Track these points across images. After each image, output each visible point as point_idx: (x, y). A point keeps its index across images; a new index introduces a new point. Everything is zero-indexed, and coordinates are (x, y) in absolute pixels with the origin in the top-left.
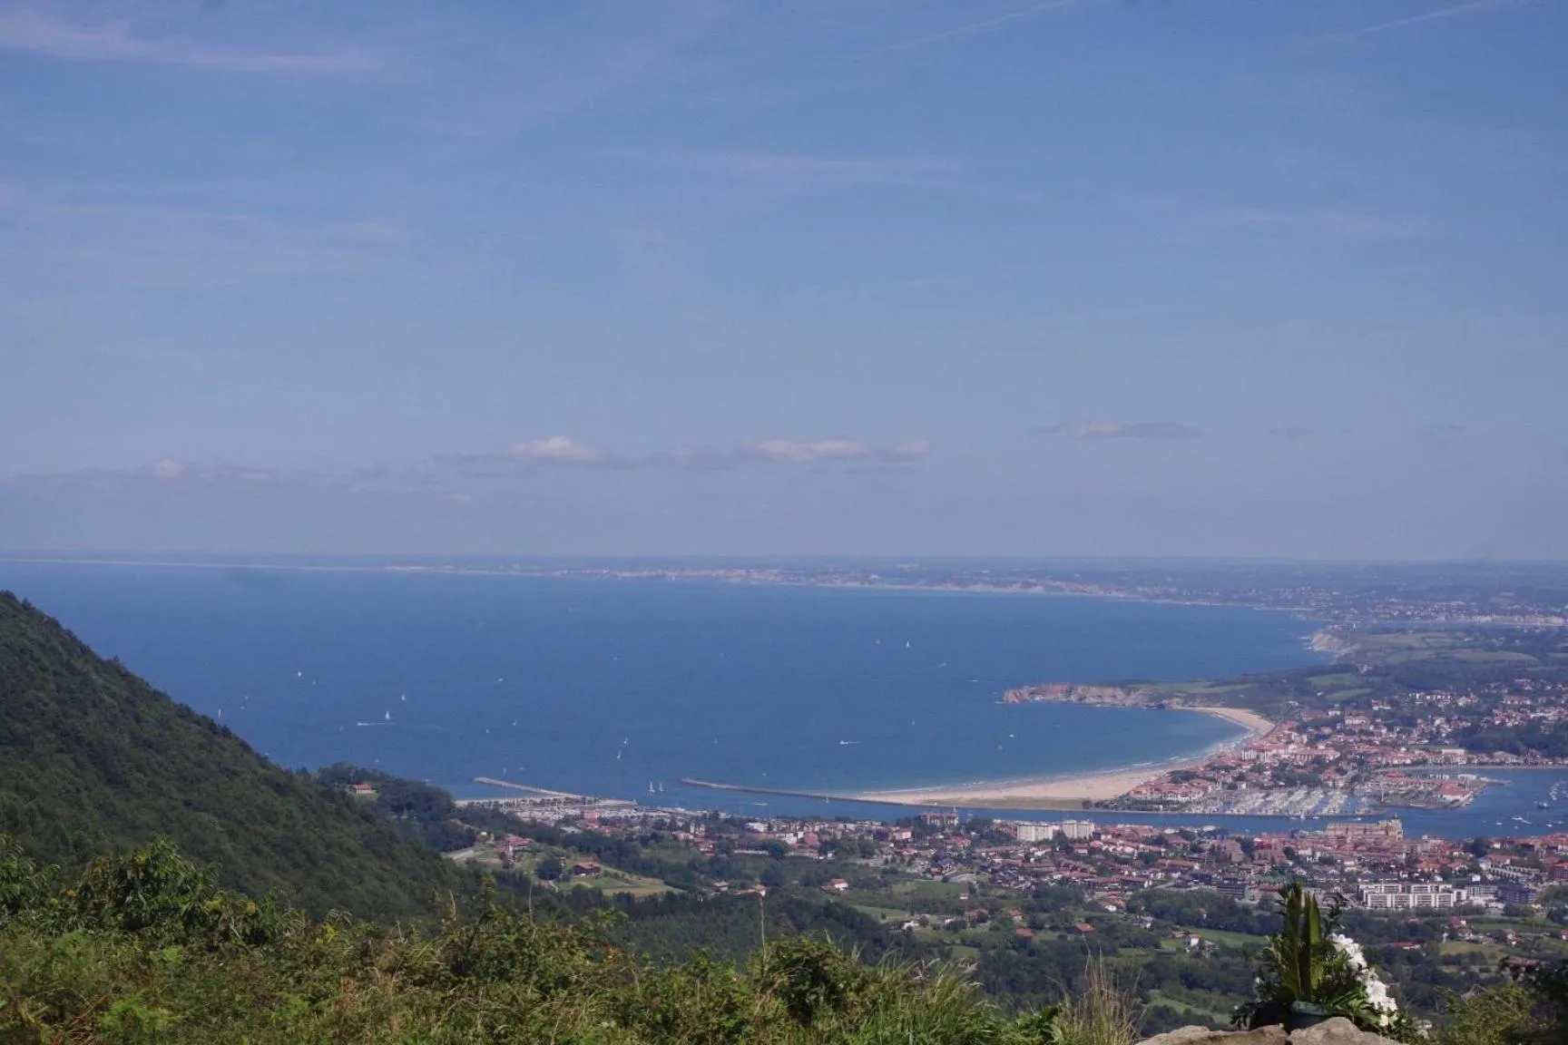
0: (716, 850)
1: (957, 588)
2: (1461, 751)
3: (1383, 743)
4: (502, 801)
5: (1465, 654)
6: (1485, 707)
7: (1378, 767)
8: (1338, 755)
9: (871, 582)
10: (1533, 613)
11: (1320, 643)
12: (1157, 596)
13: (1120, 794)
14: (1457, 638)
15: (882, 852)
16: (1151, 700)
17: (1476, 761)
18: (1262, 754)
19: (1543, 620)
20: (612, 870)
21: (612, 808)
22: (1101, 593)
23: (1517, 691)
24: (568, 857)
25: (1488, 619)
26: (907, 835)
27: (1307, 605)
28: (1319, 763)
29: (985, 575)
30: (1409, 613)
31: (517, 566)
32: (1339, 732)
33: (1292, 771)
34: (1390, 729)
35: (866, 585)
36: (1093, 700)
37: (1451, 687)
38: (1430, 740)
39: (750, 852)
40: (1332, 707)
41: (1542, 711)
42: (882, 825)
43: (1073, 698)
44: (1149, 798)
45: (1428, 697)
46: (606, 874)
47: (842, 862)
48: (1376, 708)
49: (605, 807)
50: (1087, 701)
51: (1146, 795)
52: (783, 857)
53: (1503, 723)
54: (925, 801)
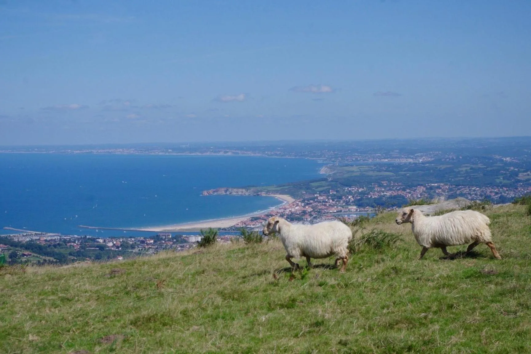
0: (81, 248)
1: (200, 154)
2: (355, 207)
3: (330, 205)
4: (11, 235)
5: (371, 173)
6: (368, 191)
7: (324, 214)
8: (312, 210)
9: (169, 152)
10: (403, 158)
11: (323, 171)
12: (272, 155)
13: (232, 226)
14: (371, 168)
15: (138, 247)
16: (255, 193)
17: (358, 210)
18: (285, 211)
19: (406, 160)
20: (36, 255)
21: (51, 236)
22: (253, 155)
23: (380, 186)
24: (21, 251)
25: (387, 160)
26: (152, 241)
27: (325, 157)
28: (304, 213)
29: (211, 149)
30: (359, 159)
31: (36, 150)
32: (315, 202)
33: (294, 215)
34: (333, 200)
35: (167, 154)
36: (235, 193)
37: (358, 185)
38: (346, 204)
39: (93, 248)
40: (316, 193)
41: (386, 192)
42: (144, 238)
43: (228, 193)
44: (241, 226)
45: (350, 189)
46: (33, 256)
47: (124, 251)
48: (331, 193)
49: (49, 236)
50: (233, 194)
51: (240, 225)
52: (104, 250)
53: (371, 197)
54: (163, 230)
